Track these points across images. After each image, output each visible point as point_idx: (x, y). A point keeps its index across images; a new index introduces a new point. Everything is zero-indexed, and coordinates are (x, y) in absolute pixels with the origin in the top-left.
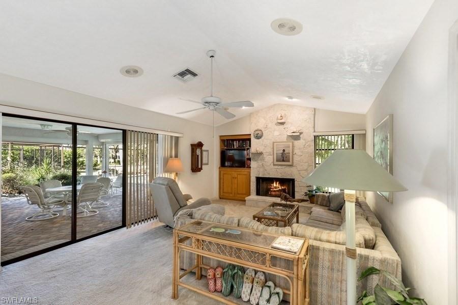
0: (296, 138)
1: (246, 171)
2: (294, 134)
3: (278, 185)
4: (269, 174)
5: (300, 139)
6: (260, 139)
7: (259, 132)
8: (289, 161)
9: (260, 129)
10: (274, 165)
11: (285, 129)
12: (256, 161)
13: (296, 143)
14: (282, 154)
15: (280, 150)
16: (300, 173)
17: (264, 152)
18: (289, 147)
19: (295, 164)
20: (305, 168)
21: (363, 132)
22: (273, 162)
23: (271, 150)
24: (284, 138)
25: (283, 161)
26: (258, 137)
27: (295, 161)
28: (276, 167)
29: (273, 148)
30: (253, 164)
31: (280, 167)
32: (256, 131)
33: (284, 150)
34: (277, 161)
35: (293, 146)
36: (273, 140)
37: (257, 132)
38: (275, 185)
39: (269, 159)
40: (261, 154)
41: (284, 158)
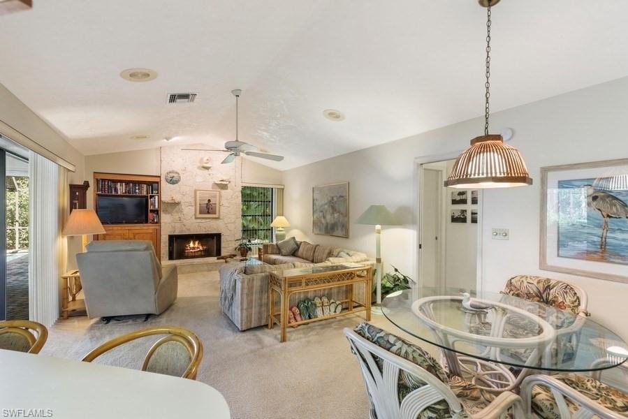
0: (223, 186)
1: (151, 228)
2: (223, 183)
3: (196, 245)
4: (189, 230)
5: (227, 189)
6: (176, 185)
7: (176, 175)
8: (215, 214)
9: (175, 170)
10: (196, 218)
11: (210, 175)
12: (169, 213)
13: (223, 192)
14: (207, 204)
15: (204, 200)
16: (227, 226)
17: (182, 201)
18: (215, 197)
19: (221, 217)
20: (233, 220)
21: (282, 187)
22: (195, 215)
23: (192, 200)
24: (209, 186)
25: (208, 213)
26: (173, 181)
27: (221, 213)
28: (199, 221)
29: (195, 197)
30: (165, 218)
31: (204, 221)
32: (170, 172)
33: (209, 201)
34: (201, 213)
35: (220, 196)
36: (195, 187)
37: (172, 175)
38: (191, 245)
39: (189, 211)
40: (178, 204)
41: (208, 209)
